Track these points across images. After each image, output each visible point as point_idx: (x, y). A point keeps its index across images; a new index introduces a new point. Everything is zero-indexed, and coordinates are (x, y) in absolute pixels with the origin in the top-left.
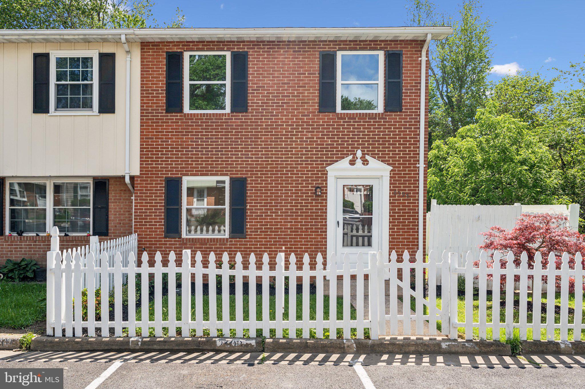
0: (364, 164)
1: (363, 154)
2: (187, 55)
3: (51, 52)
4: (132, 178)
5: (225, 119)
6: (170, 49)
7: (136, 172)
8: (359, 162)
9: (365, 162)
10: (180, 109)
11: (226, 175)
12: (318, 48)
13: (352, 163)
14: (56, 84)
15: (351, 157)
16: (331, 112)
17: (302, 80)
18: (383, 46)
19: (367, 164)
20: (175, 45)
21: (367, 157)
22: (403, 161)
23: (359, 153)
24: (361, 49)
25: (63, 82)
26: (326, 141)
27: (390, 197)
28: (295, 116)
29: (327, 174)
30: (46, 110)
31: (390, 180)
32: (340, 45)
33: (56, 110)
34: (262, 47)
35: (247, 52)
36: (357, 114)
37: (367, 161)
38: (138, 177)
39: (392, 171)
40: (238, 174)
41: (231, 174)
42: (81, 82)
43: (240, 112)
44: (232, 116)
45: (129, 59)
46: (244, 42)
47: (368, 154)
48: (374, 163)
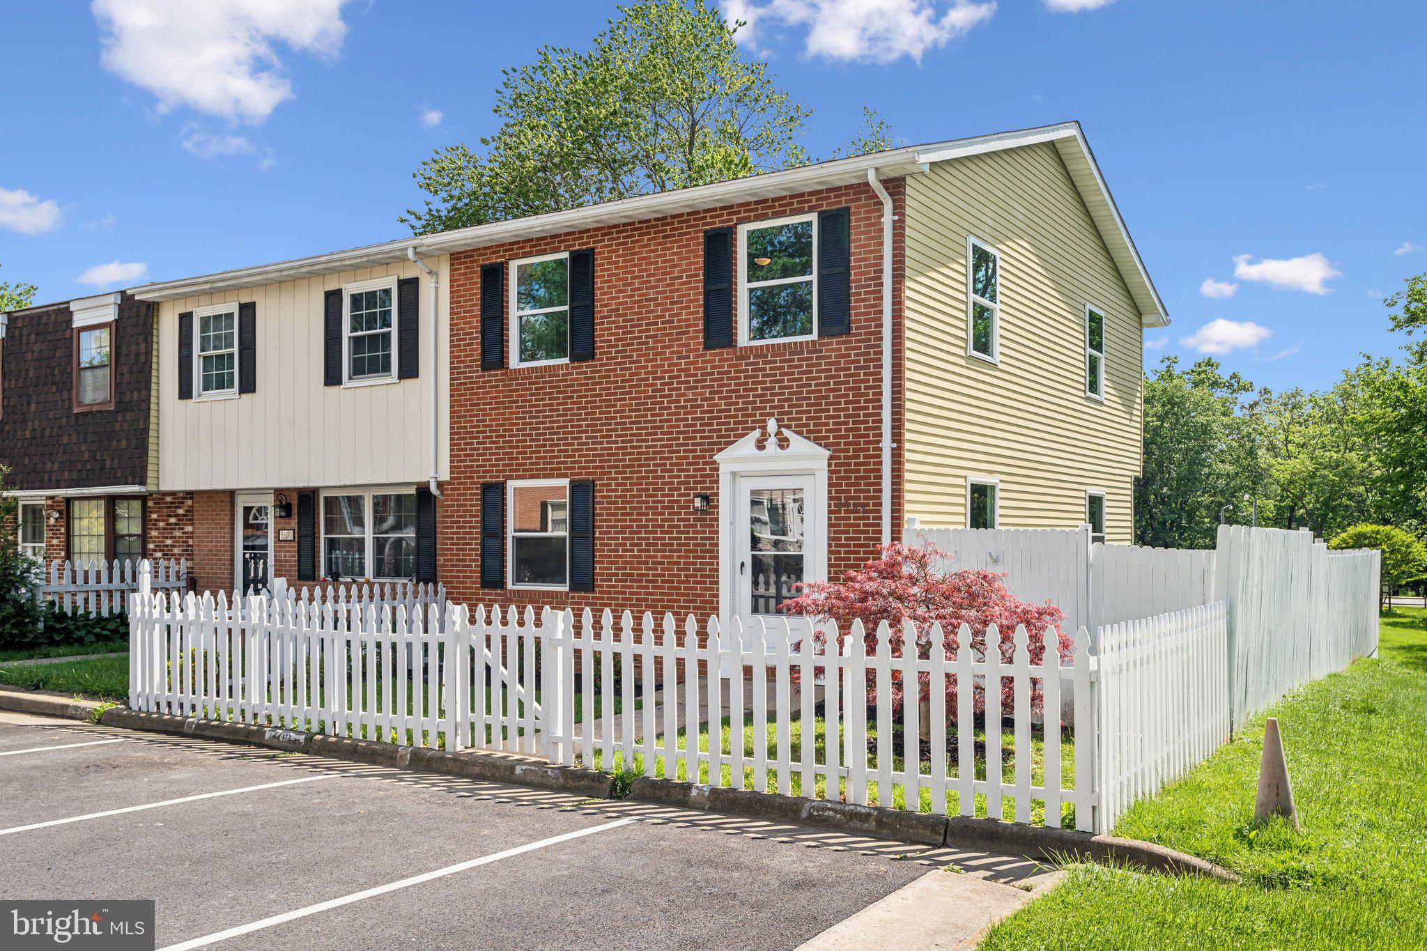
0: (782, 447)
1: (779, 427)
2: (513, 267)
3: (343, 286)
4: (440, 485)
5: (564, 375)
6: (488, 259)
7: (445, 476)
8: (772, 442)
9: (783, 443)
10: (502, 362)
11: (565, 476)
12: (704, 225)
13: (760, 446)
14: (350, 338)
15: (756, 434)
16: (723, 347)
17: (678, 290)
18: (814, 203)
19: (788, 446)
20: (493, 253)
21: (786, 433)
22: (854, 436)
23: (772, 425)
24: (777, 215)
25: (360, 333)
26: (717, 405)
27: (830, 512)
28: (667, 359)
29: (717, 469)
30: (338, 382)
31: (830, 478)
32: (739, 213)
33: (350, 378)
34: (615, 235)
35: (593, 249)
36: (767, 346)
37: (787, 440)
38: (446, 483)
39: (831, 458)
40: (581, 474)
41: (572, 474)
42: (378, 331)
43: (585, 360)
44: (573, 368)
45: (433, 285)
46: (588, 231)
47: (788, 427)
48: (799, 444)
